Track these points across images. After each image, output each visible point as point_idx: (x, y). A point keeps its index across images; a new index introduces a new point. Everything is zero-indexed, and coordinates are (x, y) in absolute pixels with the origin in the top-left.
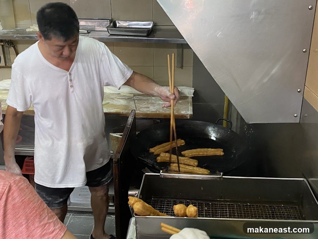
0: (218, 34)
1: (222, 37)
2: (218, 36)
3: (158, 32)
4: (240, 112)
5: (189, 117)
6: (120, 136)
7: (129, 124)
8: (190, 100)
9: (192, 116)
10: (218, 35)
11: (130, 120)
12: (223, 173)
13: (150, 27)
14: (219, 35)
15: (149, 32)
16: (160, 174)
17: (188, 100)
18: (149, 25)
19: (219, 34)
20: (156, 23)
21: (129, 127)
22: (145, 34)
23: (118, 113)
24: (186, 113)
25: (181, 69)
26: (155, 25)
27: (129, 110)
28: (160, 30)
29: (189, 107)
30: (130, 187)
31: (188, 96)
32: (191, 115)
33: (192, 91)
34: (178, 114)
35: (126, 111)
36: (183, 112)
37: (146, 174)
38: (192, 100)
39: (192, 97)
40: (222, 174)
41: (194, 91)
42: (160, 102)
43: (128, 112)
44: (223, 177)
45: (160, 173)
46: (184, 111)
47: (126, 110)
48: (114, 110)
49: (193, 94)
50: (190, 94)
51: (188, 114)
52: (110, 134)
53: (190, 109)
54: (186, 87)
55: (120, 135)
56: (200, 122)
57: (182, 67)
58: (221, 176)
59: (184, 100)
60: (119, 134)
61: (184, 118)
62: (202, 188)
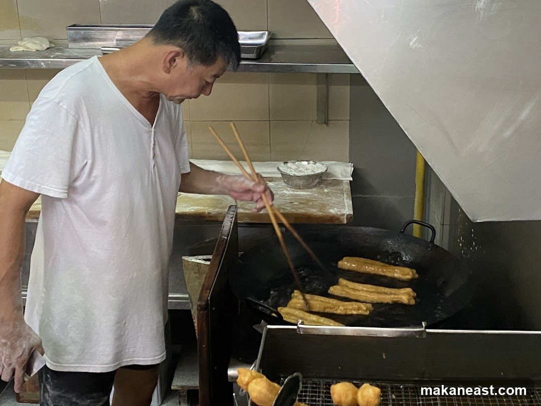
0: (410, 40)
1: (420, 46)
2: (412, 46)
3: (277, 53)
4: (457, 198)
5: (345, 221)
6: (203, 262)
7: (226, 233)
8: (347, 187)
9: (351, 217)
10: (411, 44)
11: (227, 225)
12: (426, 323)
13: (263, 41)
14: (414, 43)
15: (260, 51)
16: (298, 327)
17: (342, 187)
18: (261, 37)
19: (414, 40)
20: (273, 34)
21: (226, 238)
22: (253, 56)
23: (200, 213)
24: (340, 212)
25: (325, 125)
26: (271, 38)
27: (223, 208)
28: (282, 47)
29: (345, 201)
30: (232, 361)
31: (341, 179)
32: (349, 217)
33: (350, 169)
34: (323, 214)
35: (217, 209)
36: (333, 211)
37: (269, 327)
38: (350, 188)
39: (350, 181)
40: (424, 325)
41: (353, 169)
42: (285, 192)
43: (220, 212)
44: (427, 330)
45: (296, 325)
46: (335, 209)
47: (215, 207)
48: (192, 207)
49: (352, 176)
50: (346, 177)
51: (344, 215)
52: (184, 258)
53: (346, 204)
54: (336, 162)
55: (204, 260)
56: (371, 228)
57: (326, 122)
58: (423, 329)
59: (334, 188)
60: (201, 257)
61: (336, 222)
62: (384, 354)
